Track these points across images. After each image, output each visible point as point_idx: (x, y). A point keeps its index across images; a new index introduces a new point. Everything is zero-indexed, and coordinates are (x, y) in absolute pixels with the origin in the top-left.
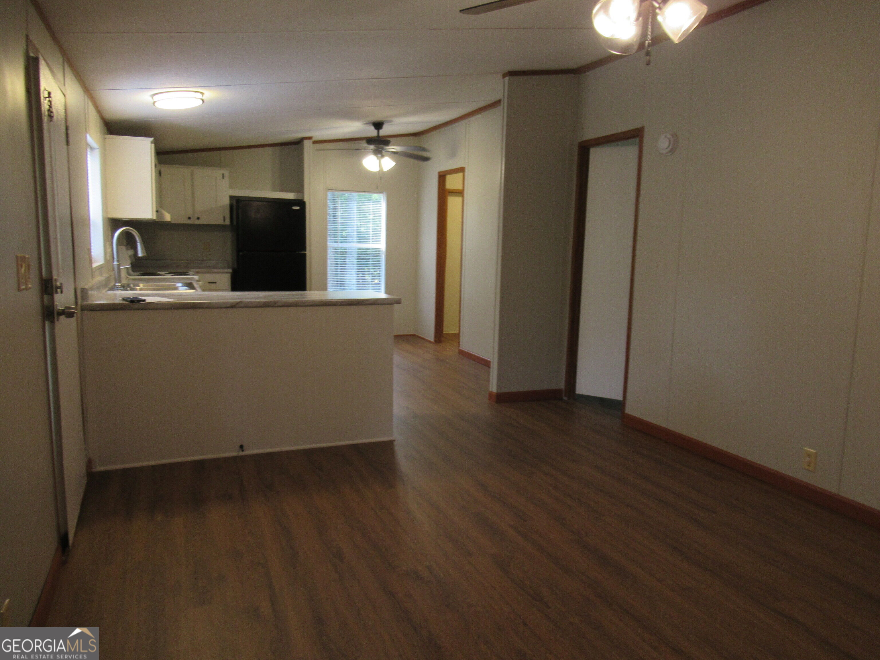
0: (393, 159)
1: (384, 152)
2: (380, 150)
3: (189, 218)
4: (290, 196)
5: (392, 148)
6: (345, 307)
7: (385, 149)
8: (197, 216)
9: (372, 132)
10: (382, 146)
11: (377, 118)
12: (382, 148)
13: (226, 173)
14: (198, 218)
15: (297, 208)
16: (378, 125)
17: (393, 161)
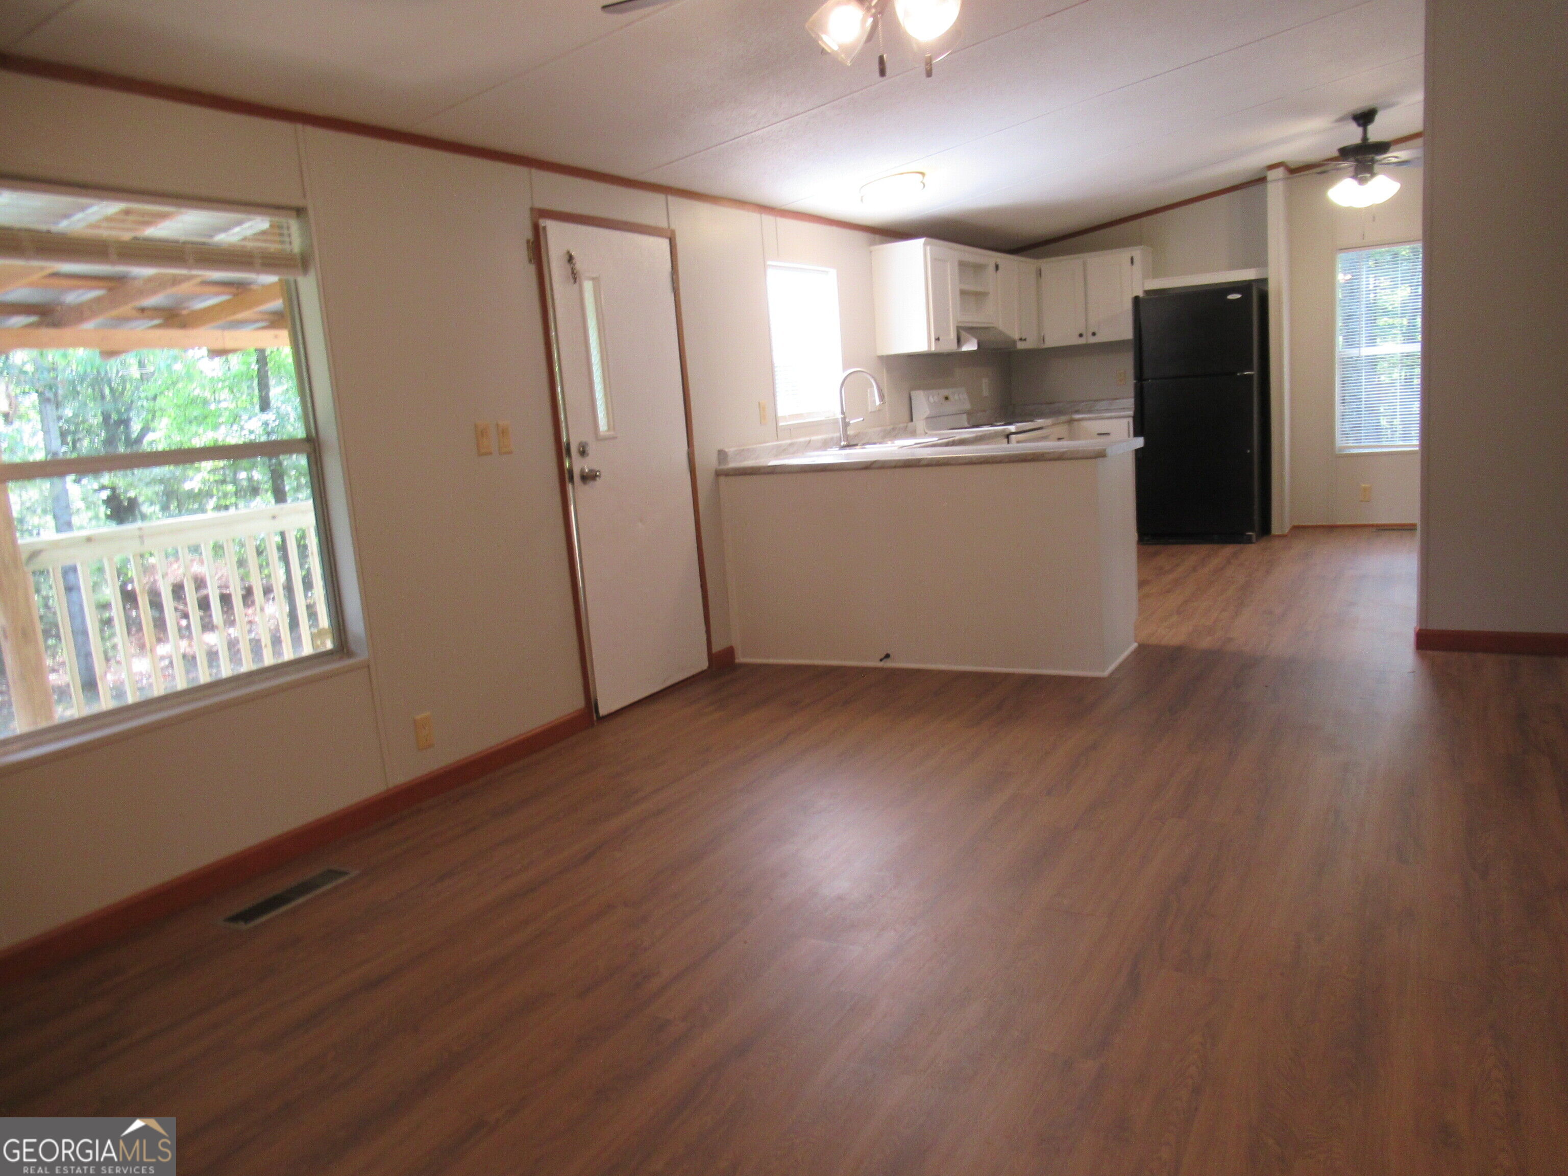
0: (1396, 177)
1: (1376, 167)
2: (1369, 165)
3: (1081, 335)
4: (1248, 275)
5: (1395, 155)
6: (1015, 464)
7: (1377, 161)
8: (1091, 331)
9: (1352, 135)
10: (1371, 156)
11: (1360, 104)
12: (1373, 161)
13: (1136, 252)
14: (1094, 334)
15: (1237, 296)
16: (1365, 118)
17: (1394, 181)
